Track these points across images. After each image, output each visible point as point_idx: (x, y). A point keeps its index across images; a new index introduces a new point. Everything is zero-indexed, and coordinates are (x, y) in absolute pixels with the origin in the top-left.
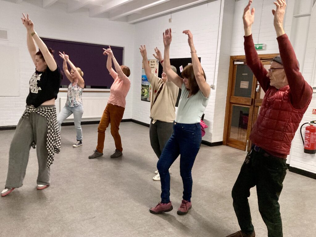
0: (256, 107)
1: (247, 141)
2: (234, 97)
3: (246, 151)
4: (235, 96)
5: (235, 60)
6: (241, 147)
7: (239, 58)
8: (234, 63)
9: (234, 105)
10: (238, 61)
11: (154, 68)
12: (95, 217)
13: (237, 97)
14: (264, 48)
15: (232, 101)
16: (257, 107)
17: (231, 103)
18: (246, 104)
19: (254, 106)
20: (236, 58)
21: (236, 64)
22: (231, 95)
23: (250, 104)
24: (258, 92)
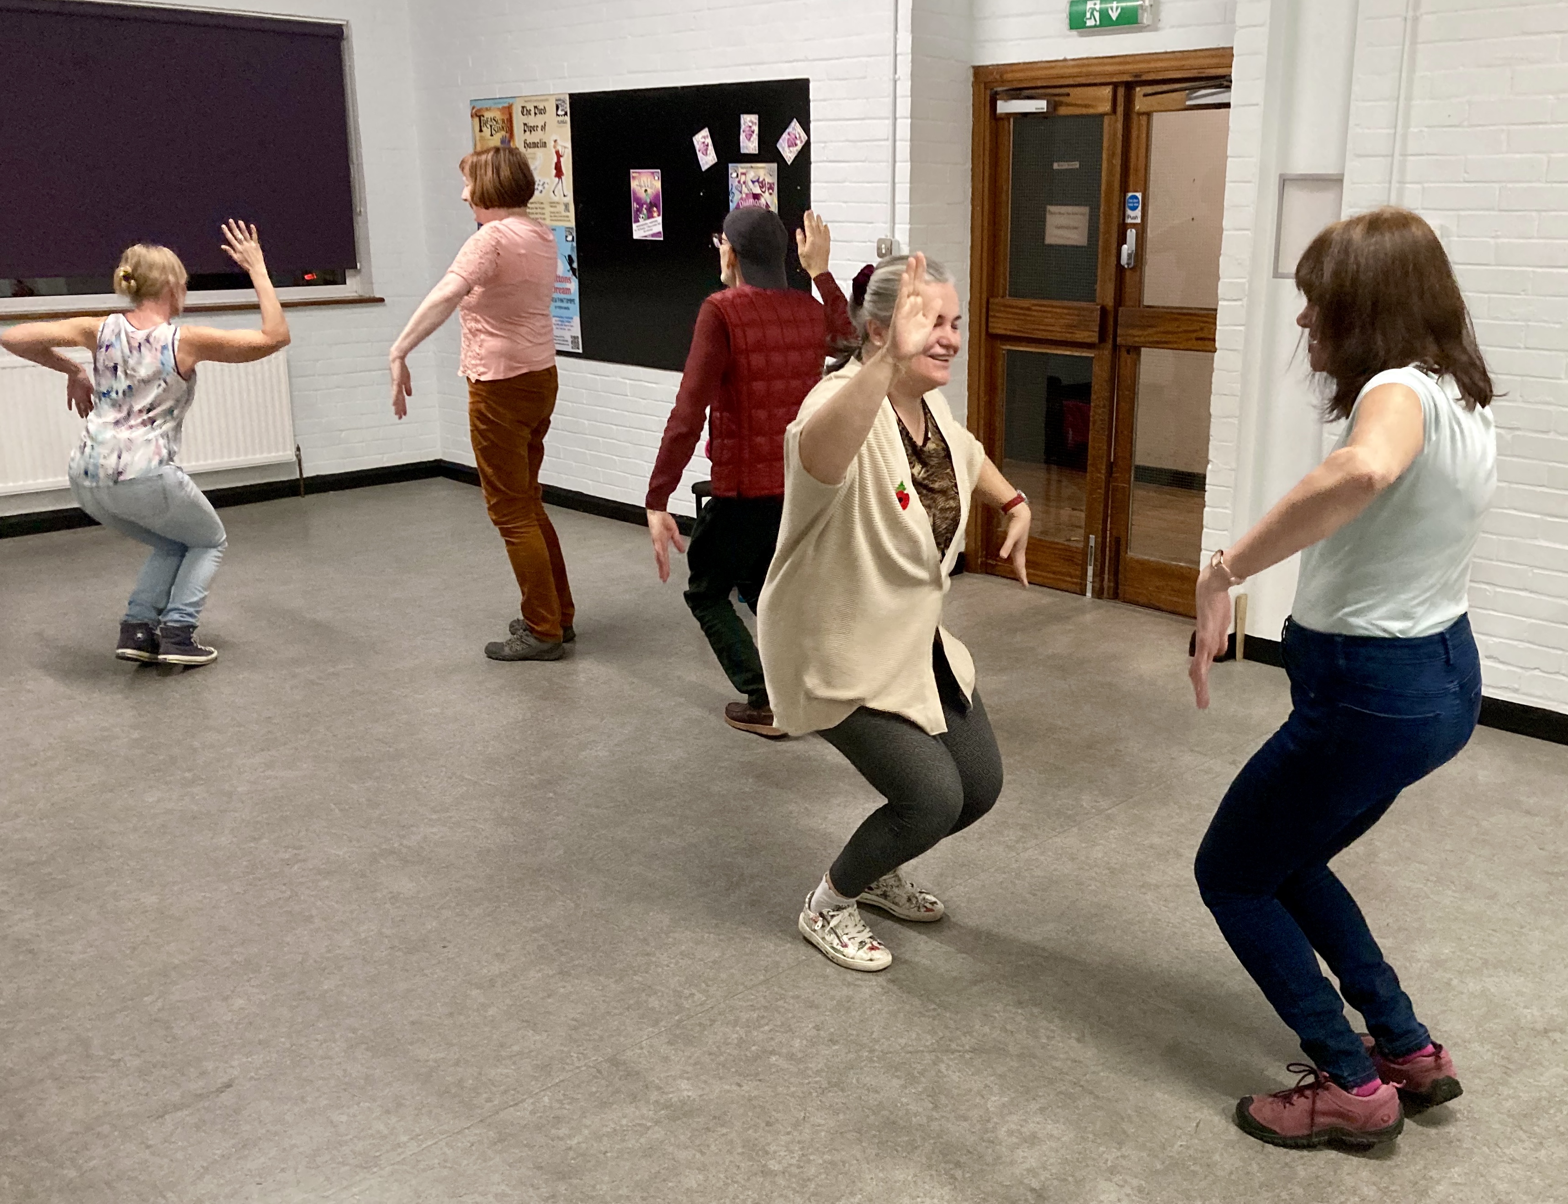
0: (1124, 353)
1: (1087, 539)
2: (1009, 300)
3: (1089, 594)
4: (1015, 294)
5: (999, 89)
6: (1062, 574)
7: (1019, 75)
8: (994, 107)
9: (1009, 347)
10: (1017, 93)
11: (544, 145)
12: (229, 1086)
13: (1025, 303)
14: (1146, 19)
15: (999, 327)
16: (1128, 352)
17: (993, 338)
18: (1068, 337)
19: (1115, 347)
20: (1003, 82)
21: (1009, 115)
22: (992, 292)
23: (1095, 339)
24: (1133, 269)
